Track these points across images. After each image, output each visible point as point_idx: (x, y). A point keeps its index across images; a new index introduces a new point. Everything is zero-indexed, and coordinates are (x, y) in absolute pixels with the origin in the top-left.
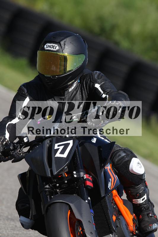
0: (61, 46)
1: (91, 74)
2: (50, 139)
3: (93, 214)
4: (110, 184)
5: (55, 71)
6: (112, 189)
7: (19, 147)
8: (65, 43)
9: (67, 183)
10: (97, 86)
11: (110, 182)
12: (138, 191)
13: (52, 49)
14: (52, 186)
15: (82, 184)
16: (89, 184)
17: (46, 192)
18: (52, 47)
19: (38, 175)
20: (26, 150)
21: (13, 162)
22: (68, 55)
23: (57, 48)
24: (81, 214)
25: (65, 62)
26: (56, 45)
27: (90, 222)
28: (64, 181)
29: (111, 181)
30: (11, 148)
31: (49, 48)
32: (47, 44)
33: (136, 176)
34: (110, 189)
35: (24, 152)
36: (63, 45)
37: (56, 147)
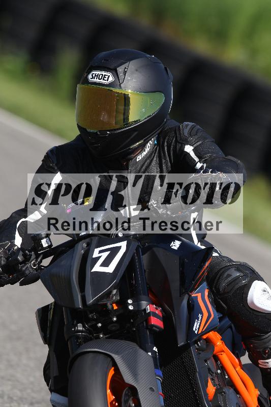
0: (118, 75)
1: (177, 128)
2: (88, 240)
3: (161, 378)
4: (199, 324)
5: (108, 121)
6: (200, 332)
7: (33, 256)
8: (126, 70)
9: (116, 321)
10: (189, 149)
11: (198, 320)
12: (268, 344)
13: (102, 81)
14: (89, 326)
15: (143, 323)
16: (156, 322)
17: (78, 337)
18: (102, 77)
19: (66, 307)
20: (46, 262)
21: (21, 284)
22: (131, 93)
23: (111, 79)
24: (135, 375)
25: (125, 105)
26: (109, 75)
27: (153, 391)
28: (111, 319)
29: (200, 318)
30: (20, 258)
31: (95, 80)
32: (93, 73)
33: (260, 314)
34: (196, 332)
35: (43, 266)
36: (121, 75)
37: (96, 254)
